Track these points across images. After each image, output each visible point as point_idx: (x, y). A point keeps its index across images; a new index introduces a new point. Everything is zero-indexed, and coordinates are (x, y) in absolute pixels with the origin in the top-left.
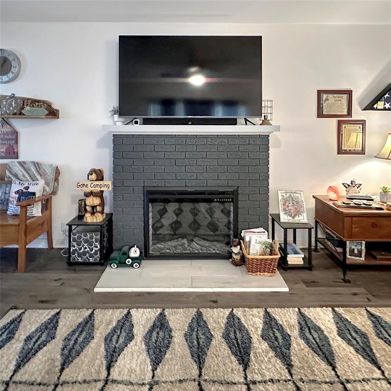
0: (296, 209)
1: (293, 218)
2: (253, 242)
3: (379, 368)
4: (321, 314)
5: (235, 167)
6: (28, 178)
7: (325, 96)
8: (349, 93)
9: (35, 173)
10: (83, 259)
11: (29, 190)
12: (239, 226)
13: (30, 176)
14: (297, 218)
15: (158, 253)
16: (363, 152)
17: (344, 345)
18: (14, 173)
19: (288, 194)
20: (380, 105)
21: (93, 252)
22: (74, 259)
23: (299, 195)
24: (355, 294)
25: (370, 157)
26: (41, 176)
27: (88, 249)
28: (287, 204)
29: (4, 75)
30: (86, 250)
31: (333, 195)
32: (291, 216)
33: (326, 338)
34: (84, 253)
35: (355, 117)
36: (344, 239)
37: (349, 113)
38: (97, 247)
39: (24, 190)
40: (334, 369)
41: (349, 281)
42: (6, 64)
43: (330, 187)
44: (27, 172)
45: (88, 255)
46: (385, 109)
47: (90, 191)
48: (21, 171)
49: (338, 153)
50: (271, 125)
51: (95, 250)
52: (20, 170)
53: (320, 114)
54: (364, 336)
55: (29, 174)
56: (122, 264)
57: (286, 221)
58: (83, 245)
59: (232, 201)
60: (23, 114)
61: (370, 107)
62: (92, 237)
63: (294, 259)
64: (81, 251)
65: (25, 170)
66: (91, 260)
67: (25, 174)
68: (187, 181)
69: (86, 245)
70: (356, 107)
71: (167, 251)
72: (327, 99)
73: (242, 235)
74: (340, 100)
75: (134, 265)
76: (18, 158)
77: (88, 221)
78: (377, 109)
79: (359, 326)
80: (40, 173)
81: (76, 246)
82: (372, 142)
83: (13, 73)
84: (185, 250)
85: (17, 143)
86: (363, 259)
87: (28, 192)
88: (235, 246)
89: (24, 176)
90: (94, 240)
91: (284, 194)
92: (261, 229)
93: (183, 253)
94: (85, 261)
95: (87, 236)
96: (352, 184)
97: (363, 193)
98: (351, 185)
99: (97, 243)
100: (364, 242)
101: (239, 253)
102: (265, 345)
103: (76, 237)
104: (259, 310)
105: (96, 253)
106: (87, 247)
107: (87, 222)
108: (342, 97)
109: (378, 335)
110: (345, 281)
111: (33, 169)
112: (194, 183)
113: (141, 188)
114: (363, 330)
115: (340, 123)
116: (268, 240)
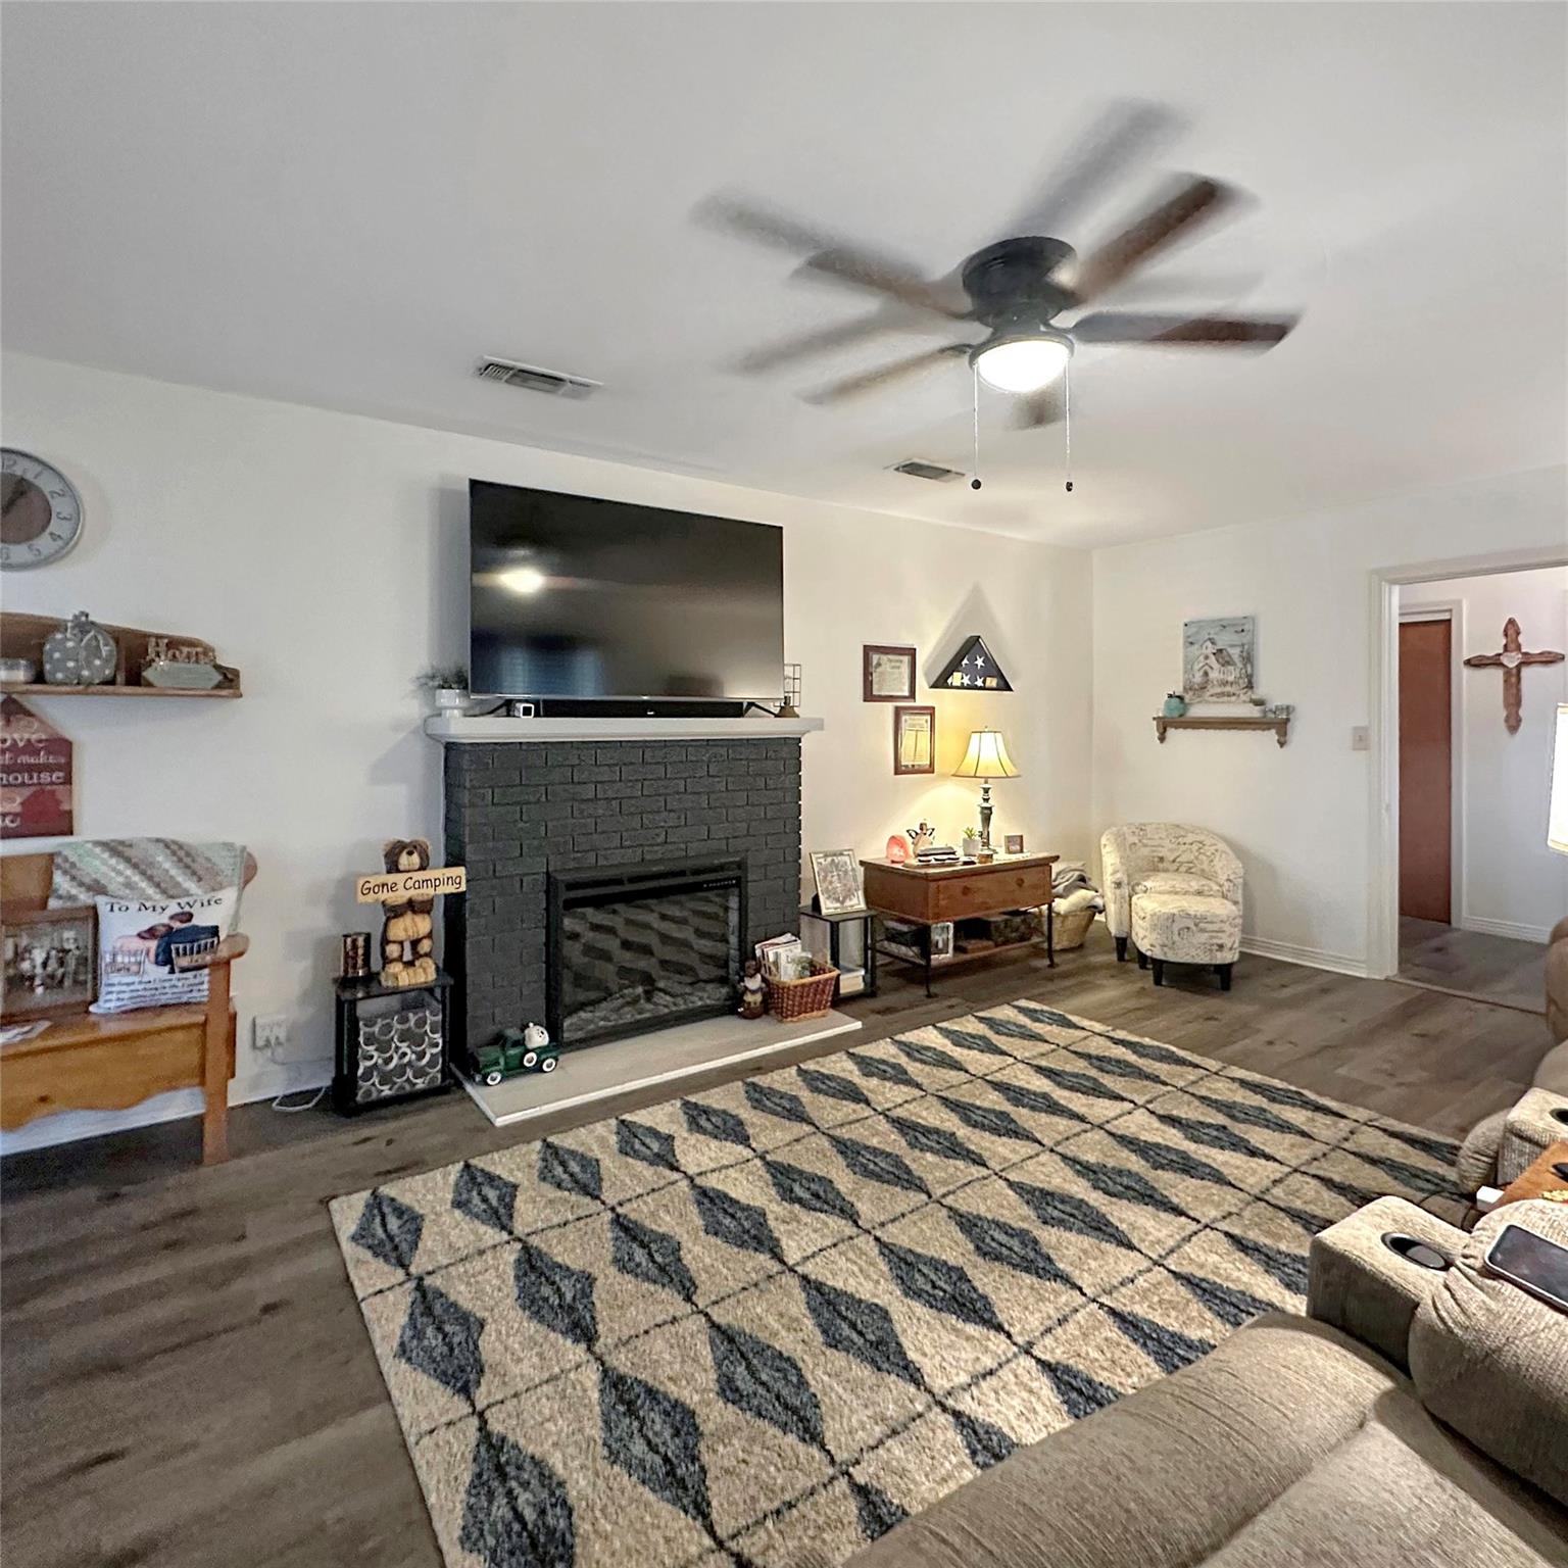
0: (845, 885)
1: (842, 903)
2: (783, 961)
3: (1010, 1056)
4: (922, 1034)
5: (741, 810)
6: (151, 891)
7: (875, 658)
8: (912, 652)
9: (173, 872)
10: (396, 1087)
11: (195, 921)
12: (750, 938)
13: (158, 885)
14: (848, 903)
15: (580, 1035)
16: (931, 769)
17: (966, 1051)
18: (87, 880)
19: (829, 859)
20: (956, 679)
21: (424, 1061)
22: (368, 1093)
23: (847, 859)
24: (951, 1007)
25: (944, 776)
26: (200, 879)
27: (411, 1057)
28: (829, 878)
29: (17, 542)
30: (406, 1060)
31: (897, 852)
32: (837, 900)
33: (943, 1053)
34: (401, 1070)
35: (920, 701)
36: (930, 922)
37: (912, 695)
38: (437, 1045)
39: (177, 925)
40: (967, 1071)
41: (936, 996)
42: (22, 502)
43: (893, 837)
44: (143, 873)
45: (409, 1073)
46: (962, 687)
47: (405, 900)
48: (119, 873)
49: (896, 773)
50: (798, 716)
51: (432, 1055)
52: (114, 869)
53: (869, 696)
54: (983, 1038)
55: (150, 879)
56: (515, 1070)
57: (832, 911)
58: (397, 1048)
59: (738, 885)
60: (149, 685)
61: (941, 682)
62: (421, 1023)
63: (853, 981)
64: (392, 1065)
65: (135, 866)
66: (420, 1084)
67: (136, 878)
68: (646, 848)
69: (404, 1048)
70: (922, 683)
71: (602, 1023)
72: (879, 665)
73: (758, 953)
74: (899, 667)
75: (545, 1067)
76: (71, 833)
77: (401, 984)
78: (952, 687)
79: (974, 1032)
80: (194, 873)
81: (376, 1054)
82: (946, 748)
83: (54, 537)
84: (640, 1013)
85: (68, 780)
86: (950, 955)
87: (195, 927)
88: (752, 976)
89: (128, 885)
90: (428, 1028)
91: (822, 860)
92: (788, 937)
93: (638, 1021)
94: (401, 1092)
95: (407, 1020)
96: (921, 829)
97: (939, 842)
98: (919, 831)
99: (436, 1036)
100: (951, 925)
101: (760, 989)
102: (874, 1082)
103: (376, 1029)
104: (838, 1054)
105: (432, 1064)
106: (408, 1051)
107: (398, 987)
108: (901, 661)
109: (997, 1033)
110: (929, 996)
111: (165, 863)
112: (660, 852)
113: (542, 878)
114: (980, 1033)
115: (898, 712)
116: (804, 954)
